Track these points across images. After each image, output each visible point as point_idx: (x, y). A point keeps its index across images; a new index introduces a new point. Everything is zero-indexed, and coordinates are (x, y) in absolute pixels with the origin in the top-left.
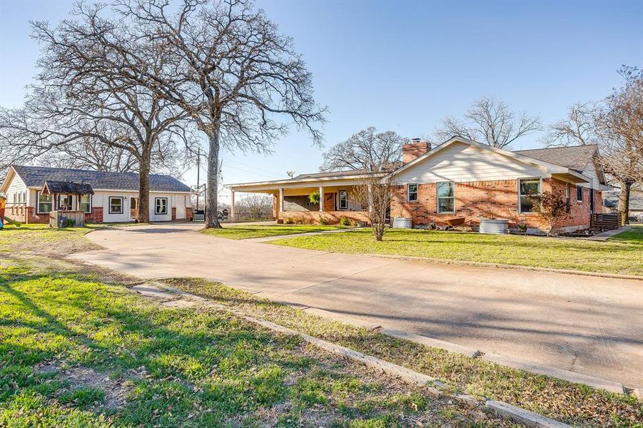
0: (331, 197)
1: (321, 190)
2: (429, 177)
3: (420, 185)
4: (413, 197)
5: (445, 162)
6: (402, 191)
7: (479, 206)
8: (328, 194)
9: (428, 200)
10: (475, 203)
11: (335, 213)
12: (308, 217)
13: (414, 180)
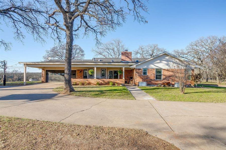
0: (81, 72)
1: (95, 69)
2: (152, 66)
3: (148, 69)
4: (145, 73)
5: (158, 61)
6: (140, 71)
7: (171, 78)
8: (80, 70)
9: (151, 75)
10: (170, 76)
11: (104, 80)
12: (87, 82)
13: (145, 67)
